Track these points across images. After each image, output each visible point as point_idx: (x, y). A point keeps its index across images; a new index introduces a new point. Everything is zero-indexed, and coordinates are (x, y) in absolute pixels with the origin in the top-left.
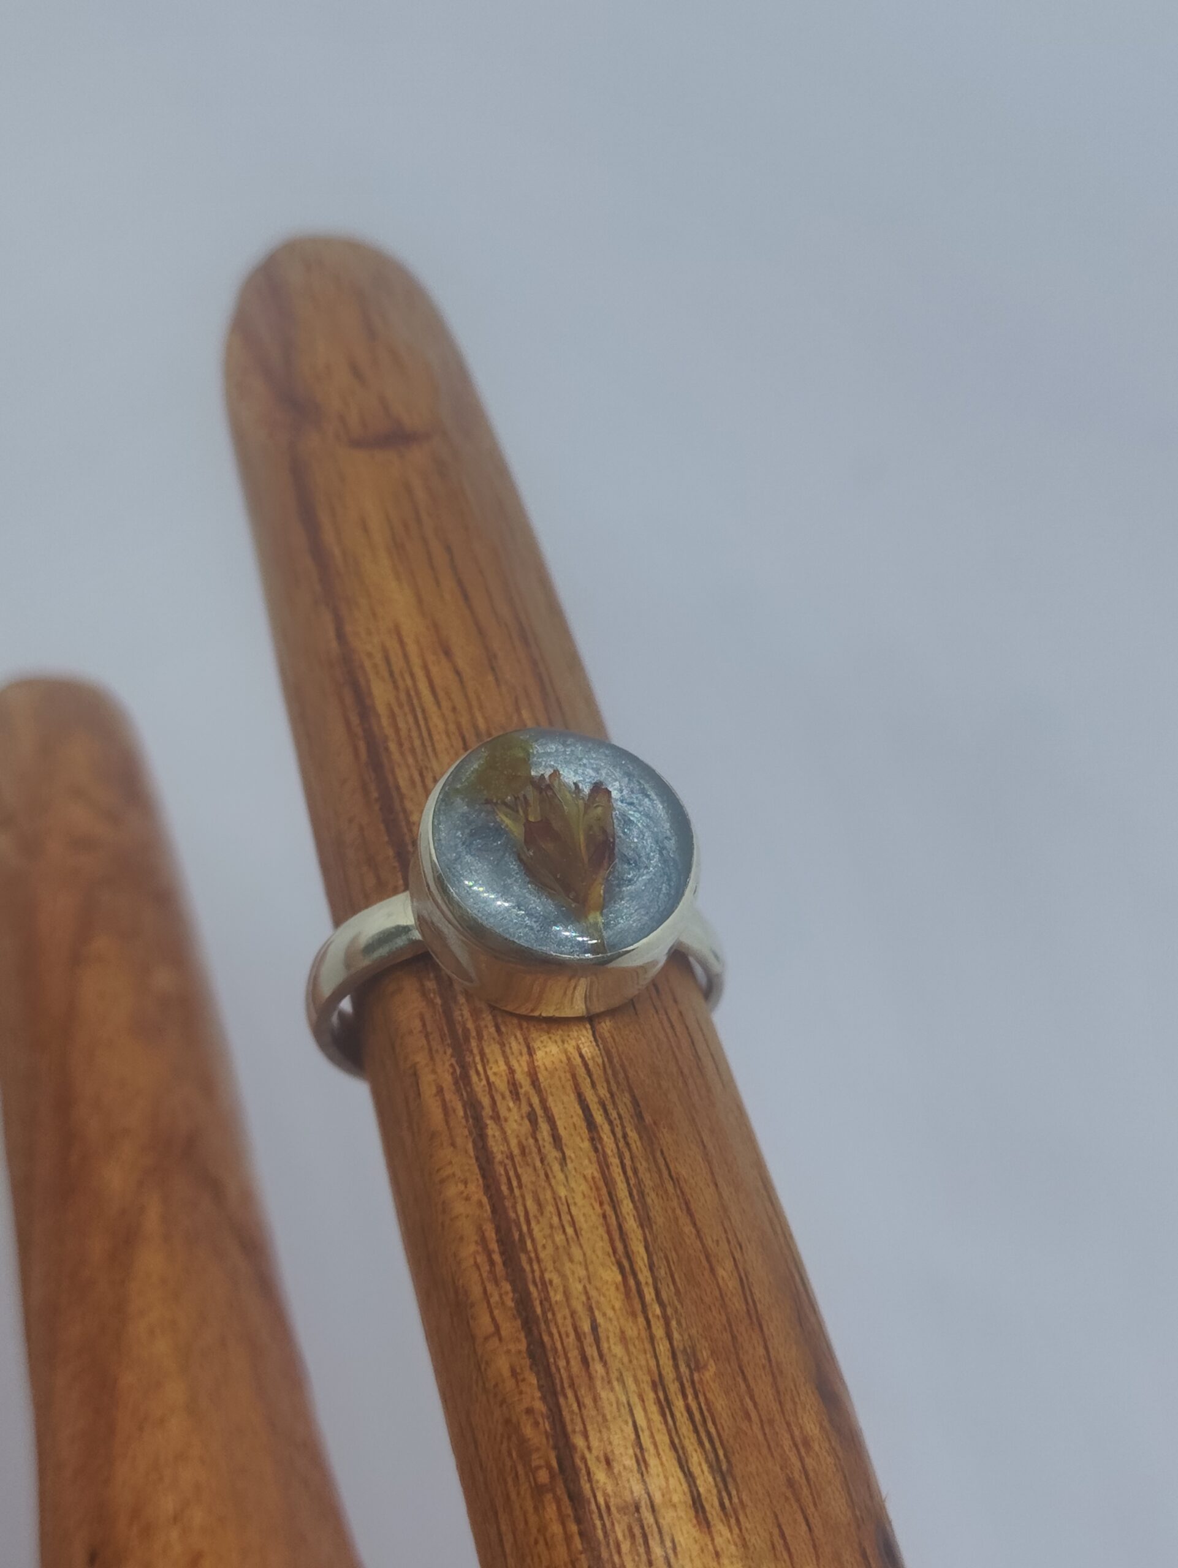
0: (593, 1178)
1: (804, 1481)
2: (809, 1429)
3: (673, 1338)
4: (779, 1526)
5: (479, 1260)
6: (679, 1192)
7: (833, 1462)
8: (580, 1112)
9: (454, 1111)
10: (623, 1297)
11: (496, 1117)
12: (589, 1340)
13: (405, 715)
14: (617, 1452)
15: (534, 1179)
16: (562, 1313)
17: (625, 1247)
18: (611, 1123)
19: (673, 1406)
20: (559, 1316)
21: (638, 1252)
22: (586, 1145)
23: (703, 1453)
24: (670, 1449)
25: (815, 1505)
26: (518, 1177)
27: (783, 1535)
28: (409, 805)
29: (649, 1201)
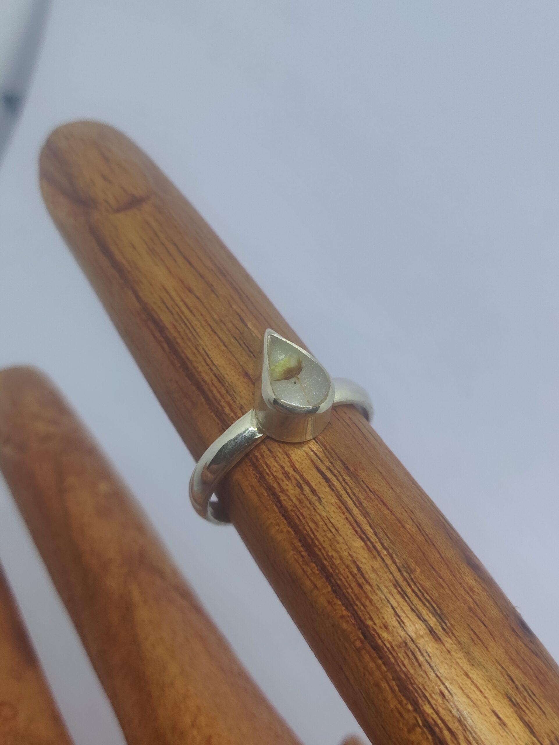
0: (336, 503)
1: (476, 607)
2: (471, 583)
3: (396, 563)
4: (472, 630)
5: (296, 557)
6: (377, 497)
7: (486, 594)
8: (320, 476)
9: (262, 494)
10: (368, 551)
11: (283, 491)
12: (359, 575)
13: (180, 324)
14: (388, 621)
15: (309, 513)
16: (342, 568)
17: (361, 529)
18: (335, 476)
19: (406, 592)
20: (341, 570)
21: (368, 529)
22: (328, 489)
23: (427, 609)
24: (412, 612)
25: (484, 615)
26: (302, 514)
27: (475, 633)
28: (195, 364)
29: (365, 505)
